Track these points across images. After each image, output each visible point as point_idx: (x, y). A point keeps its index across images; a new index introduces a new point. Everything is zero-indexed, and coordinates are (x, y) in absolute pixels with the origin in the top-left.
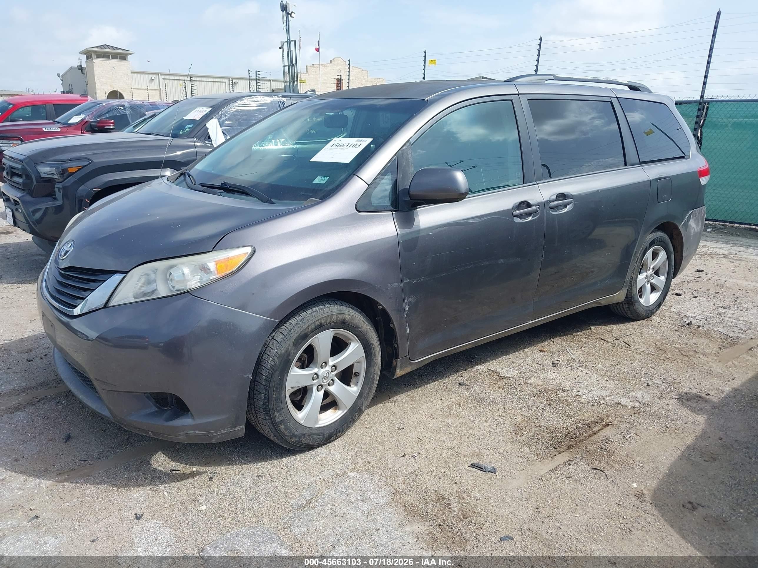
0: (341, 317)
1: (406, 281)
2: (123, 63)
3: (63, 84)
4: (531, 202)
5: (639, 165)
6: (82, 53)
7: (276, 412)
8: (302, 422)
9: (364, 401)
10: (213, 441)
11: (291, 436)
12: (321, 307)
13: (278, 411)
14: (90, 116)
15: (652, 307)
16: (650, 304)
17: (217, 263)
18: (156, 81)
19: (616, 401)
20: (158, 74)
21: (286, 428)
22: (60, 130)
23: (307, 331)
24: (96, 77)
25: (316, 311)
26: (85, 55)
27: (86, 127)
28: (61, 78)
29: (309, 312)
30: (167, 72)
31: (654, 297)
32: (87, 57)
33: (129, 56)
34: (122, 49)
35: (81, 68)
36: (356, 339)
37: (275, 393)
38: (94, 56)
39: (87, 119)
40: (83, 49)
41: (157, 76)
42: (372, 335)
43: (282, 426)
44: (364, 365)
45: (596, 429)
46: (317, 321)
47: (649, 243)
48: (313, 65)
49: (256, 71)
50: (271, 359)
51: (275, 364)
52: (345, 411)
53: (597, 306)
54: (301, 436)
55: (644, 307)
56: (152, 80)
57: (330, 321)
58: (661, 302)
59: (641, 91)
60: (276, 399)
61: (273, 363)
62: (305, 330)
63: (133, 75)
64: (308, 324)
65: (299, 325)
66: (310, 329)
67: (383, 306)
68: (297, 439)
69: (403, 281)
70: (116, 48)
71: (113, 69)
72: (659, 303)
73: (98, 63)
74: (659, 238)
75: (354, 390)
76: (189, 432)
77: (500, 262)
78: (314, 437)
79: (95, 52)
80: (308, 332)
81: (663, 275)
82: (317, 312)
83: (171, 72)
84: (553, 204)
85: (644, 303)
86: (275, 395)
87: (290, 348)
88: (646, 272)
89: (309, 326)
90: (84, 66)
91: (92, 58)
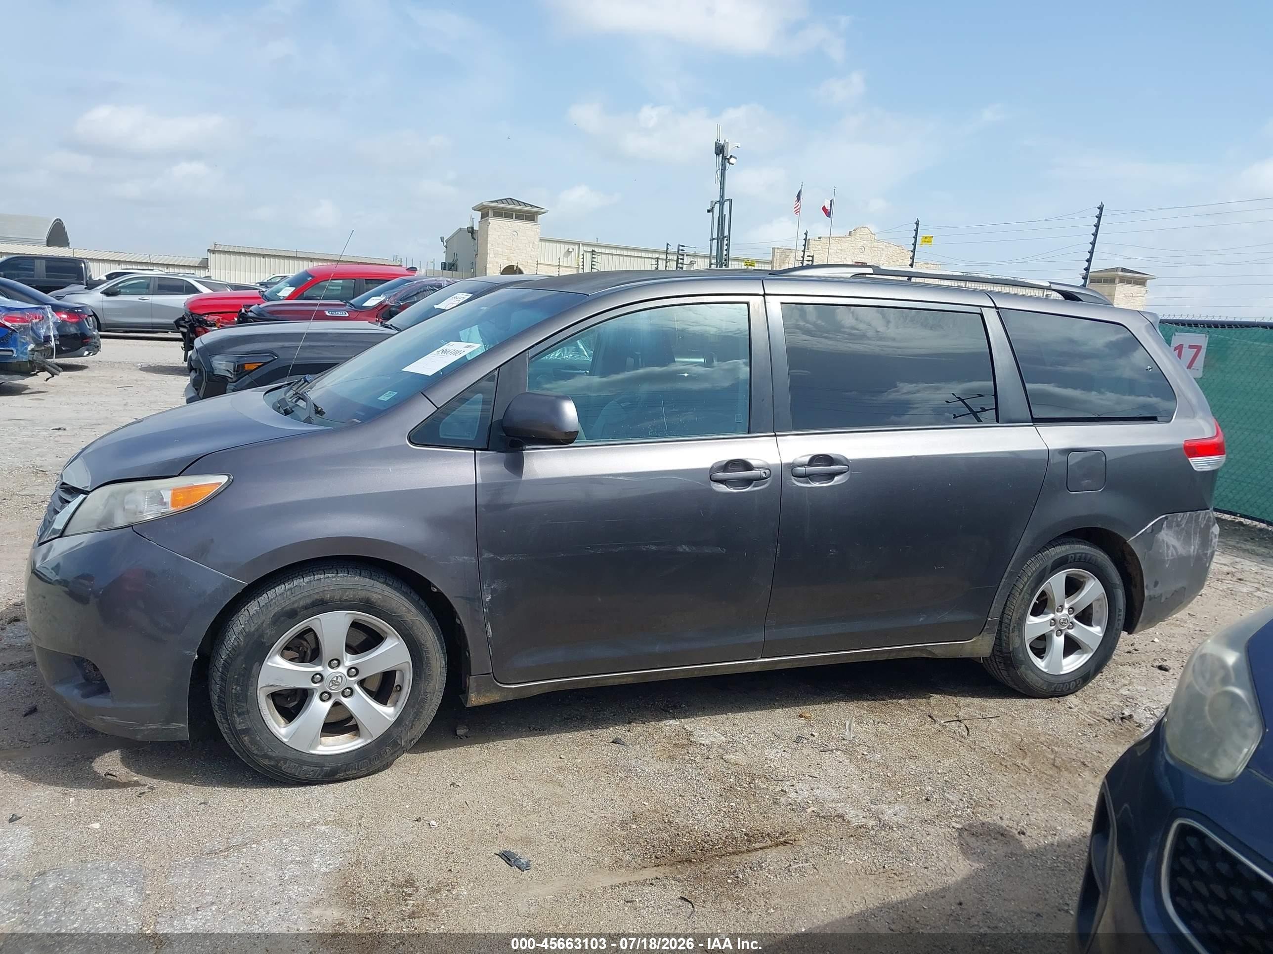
0: (362, 594)
1: (487, 555)
2: (529, 226)
3: (446, 252)
4: (754, 463)
5: (1032, 424)
6: (475, 209)
7: (235, 715)
8: (285, 740)
9: (403, 731)
10: (139, 737)
11: (262, 756)
12: (329, 575)
13: (239, 715)
14: (392, 299)
15: (1067, 677)
16: (1062, 673)
17: (176, 492)
18: (574, 254)
19: (840, 811)
20: (579, 244)
21: (253, 742)
22: (347, 315)
23: (296, 605)
24: (489, 245)
25: (319, 579)
26: (480, 213)
27: (383, 314)
28: (445, 244)
29: (307, 579)
30: (594, 241)
31: (1072, 663)
32: (482, 214)
33: (539, 216)
34: (531, 206)
35: (471, 231)
36: (394, 633)
37: (235, 687)
38: (491, 213)
39: (387, 302)
40: (477, 203)
41: (577, 247)
42: (424, 631)
43: (246, 738)
44: (409, 676)
45: (757, 846)
46: (317, 593)
47: (1052, 561)
48: (820, 238)
49: (679, 245)
50: (235, 636)
51: (239, 645)
52: (369, 741)
53: (925, 655)
54: (280, 760)
55: (1045, 676)
56: (569, 252)
57: (341, 598)
58: (1088, 673)
59: (1081, 300)
60: (237, 696)
61: (236, 644)
62: (293, 603)
63: (543, 243)
64: (300, 596)
65: (285, 596)
66: (302, 603)
67: (437, 589)
68: (272, 763)
69: (482, 555)
70: (524, 203)
71: (515, 233)
72: (1085, 676)
73: (495, 223)
74: (1078, 555)
75: (388, 712)
76: (104, 717)
77: (681, 550)
78: (304, 767)
79: (494, 208)
80: (298, 607)
81: (1099, 624)
82: (319, 582)
83: (599, 242)
84: (802, 470)
85: (1045, 668)
86: (236, 689)
87: (264, 625)
88: (1054, 613)
89: (300, 599)
90: (476, 228)
91: (488, 216)
